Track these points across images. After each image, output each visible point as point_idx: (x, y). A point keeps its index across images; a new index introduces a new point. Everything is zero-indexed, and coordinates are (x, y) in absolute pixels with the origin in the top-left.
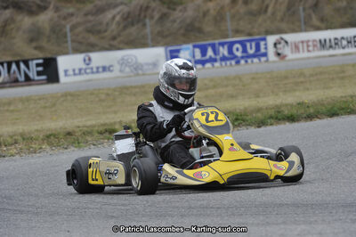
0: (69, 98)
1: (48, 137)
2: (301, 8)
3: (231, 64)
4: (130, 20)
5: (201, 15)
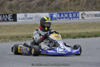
0: (19, 26)
1: (11, 37)
2: (90, 4)
3: (68, 19)
4: (39, 4)
5: (60, 4)
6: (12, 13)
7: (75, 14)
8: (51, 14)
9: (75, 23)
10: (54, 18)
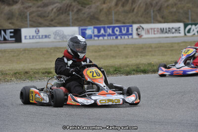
0: (27, 52)
1: (15, 74)
2: (152, 11)
3: (113, 38)
4: (61, 11)
5: (99, 11)
6: (13, 27)
7: (126, 28)
8: (82, 30)
9: (127, 45)
10: (89, 35)
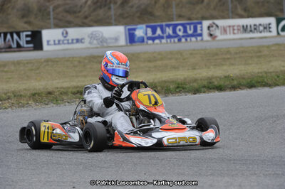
0: (50, 63)
3: (174, 41)
4: (99, 4)
5: (153, 2)
6: (30, 28)
7: (192, 27)
8: (129, 30)
9: (194, 50)
10: (139, 38)
